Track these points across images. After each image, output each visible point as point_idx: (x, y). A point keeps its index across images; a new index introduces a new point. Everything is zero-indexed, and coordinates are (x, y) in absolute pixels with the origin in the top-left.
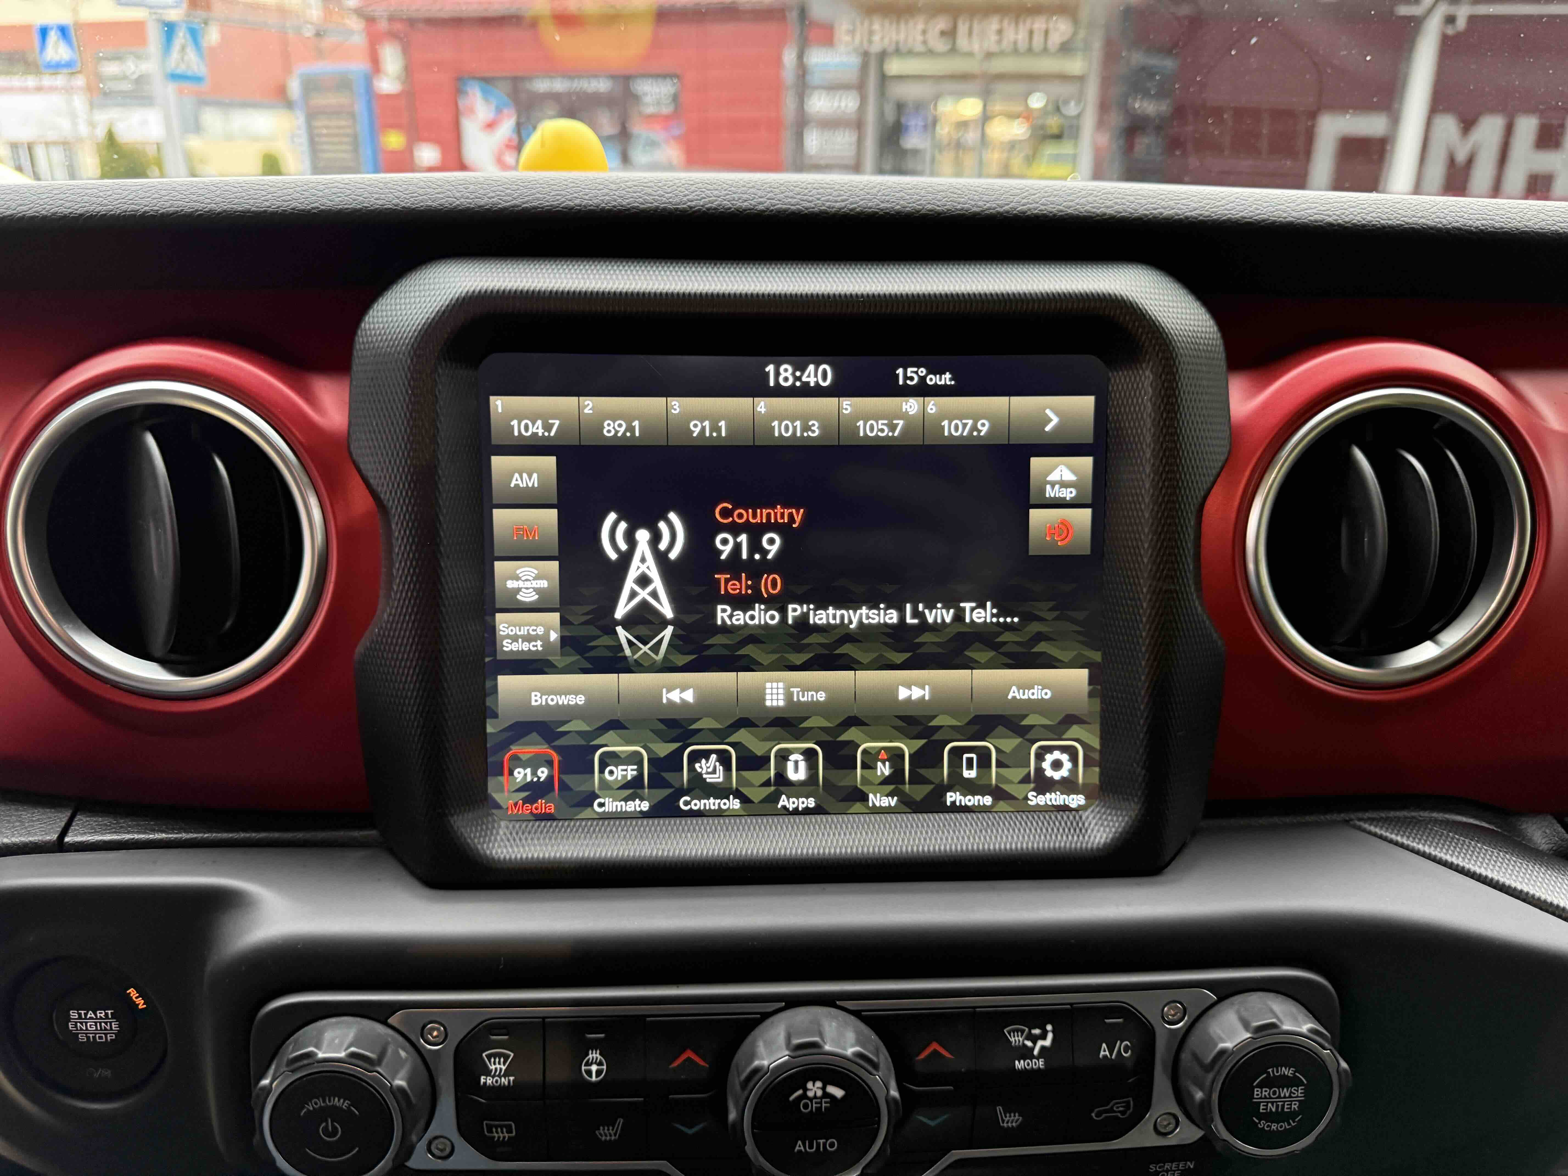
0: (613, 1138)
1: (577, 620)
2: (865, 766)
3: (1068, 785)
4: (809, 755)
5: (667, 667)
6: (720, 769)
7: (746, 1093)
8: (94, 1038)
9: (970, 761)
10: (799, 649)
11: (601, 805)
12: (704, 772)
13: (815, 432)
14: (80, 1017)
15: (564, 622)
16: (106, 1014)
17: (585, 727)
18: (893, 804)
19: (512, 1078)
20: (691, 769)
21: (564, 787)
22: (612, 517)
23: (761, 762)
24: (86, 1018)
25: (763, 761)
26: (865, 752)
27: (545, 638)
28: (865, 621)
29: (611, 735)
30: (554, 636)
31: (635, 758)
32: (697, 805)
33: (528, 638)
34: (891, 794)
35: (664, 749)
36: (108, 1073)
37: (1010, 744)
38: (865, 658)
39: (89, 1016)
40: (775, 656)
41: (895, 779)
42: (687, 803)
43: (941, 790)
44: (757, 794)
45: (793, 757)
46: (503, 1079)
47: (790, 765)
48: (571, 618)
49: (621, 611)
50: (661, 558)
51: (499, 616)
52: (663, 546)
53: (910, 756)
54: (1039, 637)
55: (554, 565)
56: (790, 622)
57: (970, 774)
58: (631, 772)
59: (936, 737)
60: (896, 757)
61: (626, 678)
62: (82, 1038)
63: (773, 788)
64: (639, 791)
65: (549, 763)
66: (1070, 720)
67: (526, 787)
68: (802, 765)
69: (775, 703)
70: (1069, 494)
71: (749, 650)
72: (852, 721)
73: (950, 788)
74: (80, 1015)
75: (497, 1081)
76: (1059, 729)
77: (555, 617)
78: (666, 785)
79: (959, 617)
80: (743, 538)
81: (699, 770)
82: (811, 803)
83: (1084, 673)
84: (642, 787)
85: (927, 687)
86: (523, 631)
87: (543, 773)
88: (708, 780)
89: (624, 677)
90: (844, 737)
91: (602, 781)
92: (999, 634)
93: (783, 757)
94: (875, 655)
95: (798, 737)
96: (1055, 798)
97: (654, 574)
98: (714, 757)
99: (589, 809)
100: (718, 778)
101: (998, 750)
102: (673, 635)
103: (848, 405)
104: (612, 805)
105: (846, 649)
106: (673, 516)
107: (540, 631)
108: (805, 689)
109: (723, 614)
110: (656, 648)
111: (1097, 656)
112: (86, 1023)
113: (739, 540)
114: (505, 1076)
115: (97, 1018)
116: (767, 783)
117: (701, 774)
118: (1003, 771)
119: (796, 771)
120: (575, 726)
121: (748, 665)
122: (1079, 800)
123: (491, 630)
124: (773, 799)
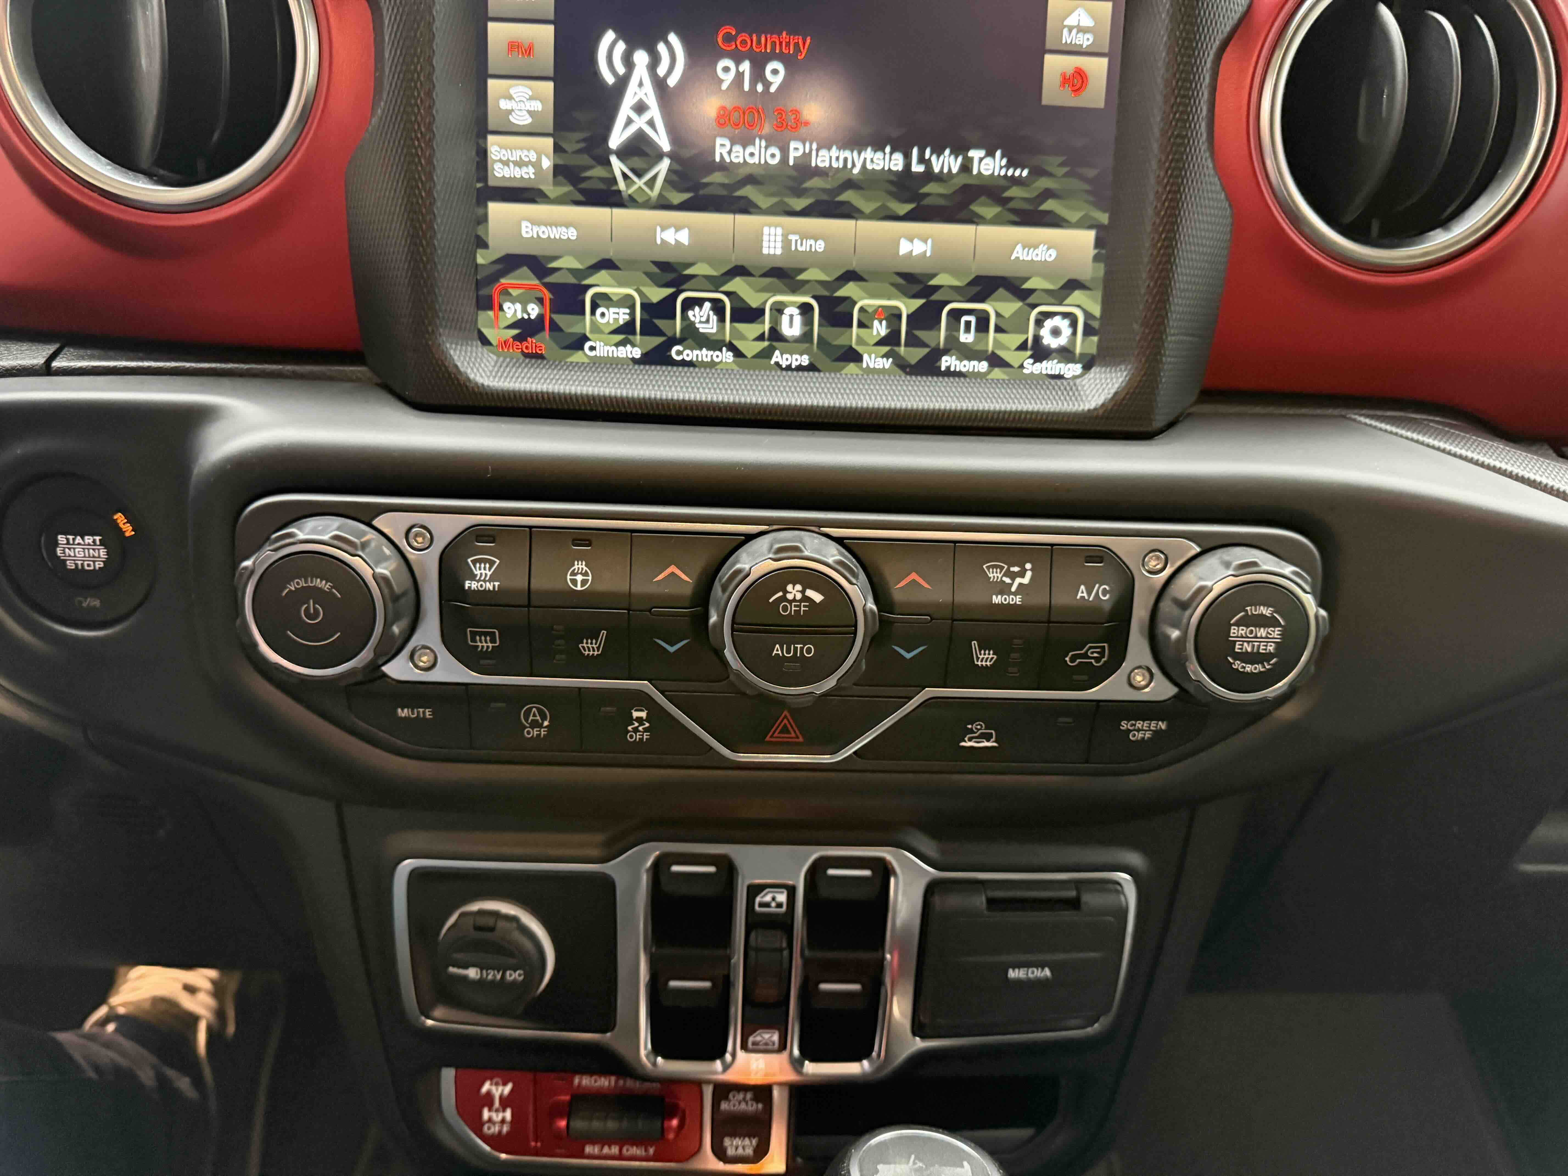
0: (596, 653)
1: (570, 147)
2: (861, 325)
3: (1066, 354)
4: (805, 309)
5: (663, 205)
6: (714, 318)
7: (727, 594)
8: (82, 564)
9: (968, 324)
10: (799, 192)
11: (592, 348)
12: (697, 321)
14: (68, 543)
15: (557, 149)
16: (94, 541)
17: (576, 265)
18: (887, 366)
19: (497, 584)
20: (684, 317)
21: (555, 327)
22: (610, 36)
23: (755, 315)
24: (73, 544)
25: (758, 314)
26: (862, 309)
27: (537, 165)
28: (869, 166)
29: (603, 275)
30: (547, 163)
31: (627, 302)
32: (689, 355)
33: (520, 164)
34: (886, 356)
35: (657, 294)
36: (97, 603)
37: (1010, 307)
38: (868, 207)
39: (76, 542)
40: (774, 200)
41: (891, 339)
42: (679, 353)
43: (937, 354)
44: (751, 348)
45: (788, 311)
46: (488, 584)
47: (785, 319)
48: (565, 145)
49: (616, 140)
50: (659, 84)
51: (491, 138)
52: (661, 71)
53: (908, 316)
54: (1048, 194)
55: (549, 86)
56: (791, 163)
57: (967, 338)
58: (622, 315)
59: (935, 297)
60: (894, 317)
61: (619, 213)
62: (70, 565)
63: (766, 343)
64: (631, 337)
65: (540, 301)
66: (1073, 285)
67: (517, 324)
68: (798, 319)
69: (772, 252)
70: (1086, 40)
71: (748, 191)
72: (851, 276)
73: (946, 352)
74: (68, 540)
75: (481, 586)
76: (1061, 295)
77: (549, 142)
78: (659, 332)
79: (966, 168)
80: (746, 66)
81: (692, 319)
82: (805, 360)
83: (1090, 236)
84: (633, 333)
85: (929, 241)
86: (516, 155)
87: (534, 311)
88: (701, 330)
89: (617, 211)
90: (840, 293)
91: (593, 323)
92: (1007, 188)
93: (778, 309)
94: (878, 204)
95: (796, 288)
96: (1051, 367)
97: (652, 101)
98: (707, 305)
99: (580, 352)
100: (711, 328)
101: (998, 315)
102: (670, 170)
104: (602, 350)
105: (848, 196)
106: (673, 38)
107: (533, 156)
108: (804, 236)
109: (722, 149)
110: (651, 183)
111: (1104, 217)
112: (74, 549)
113: (741, 70)
114: (490, 581)
115: (84, 545)
116: (761, 338)
117: (693, 323)
118: (1001, 336)
119: (791, 326)
120: (567, 262)
121: (746, 207)
122: (1075, 369)
123: (483, 154)
124: (766, 354)
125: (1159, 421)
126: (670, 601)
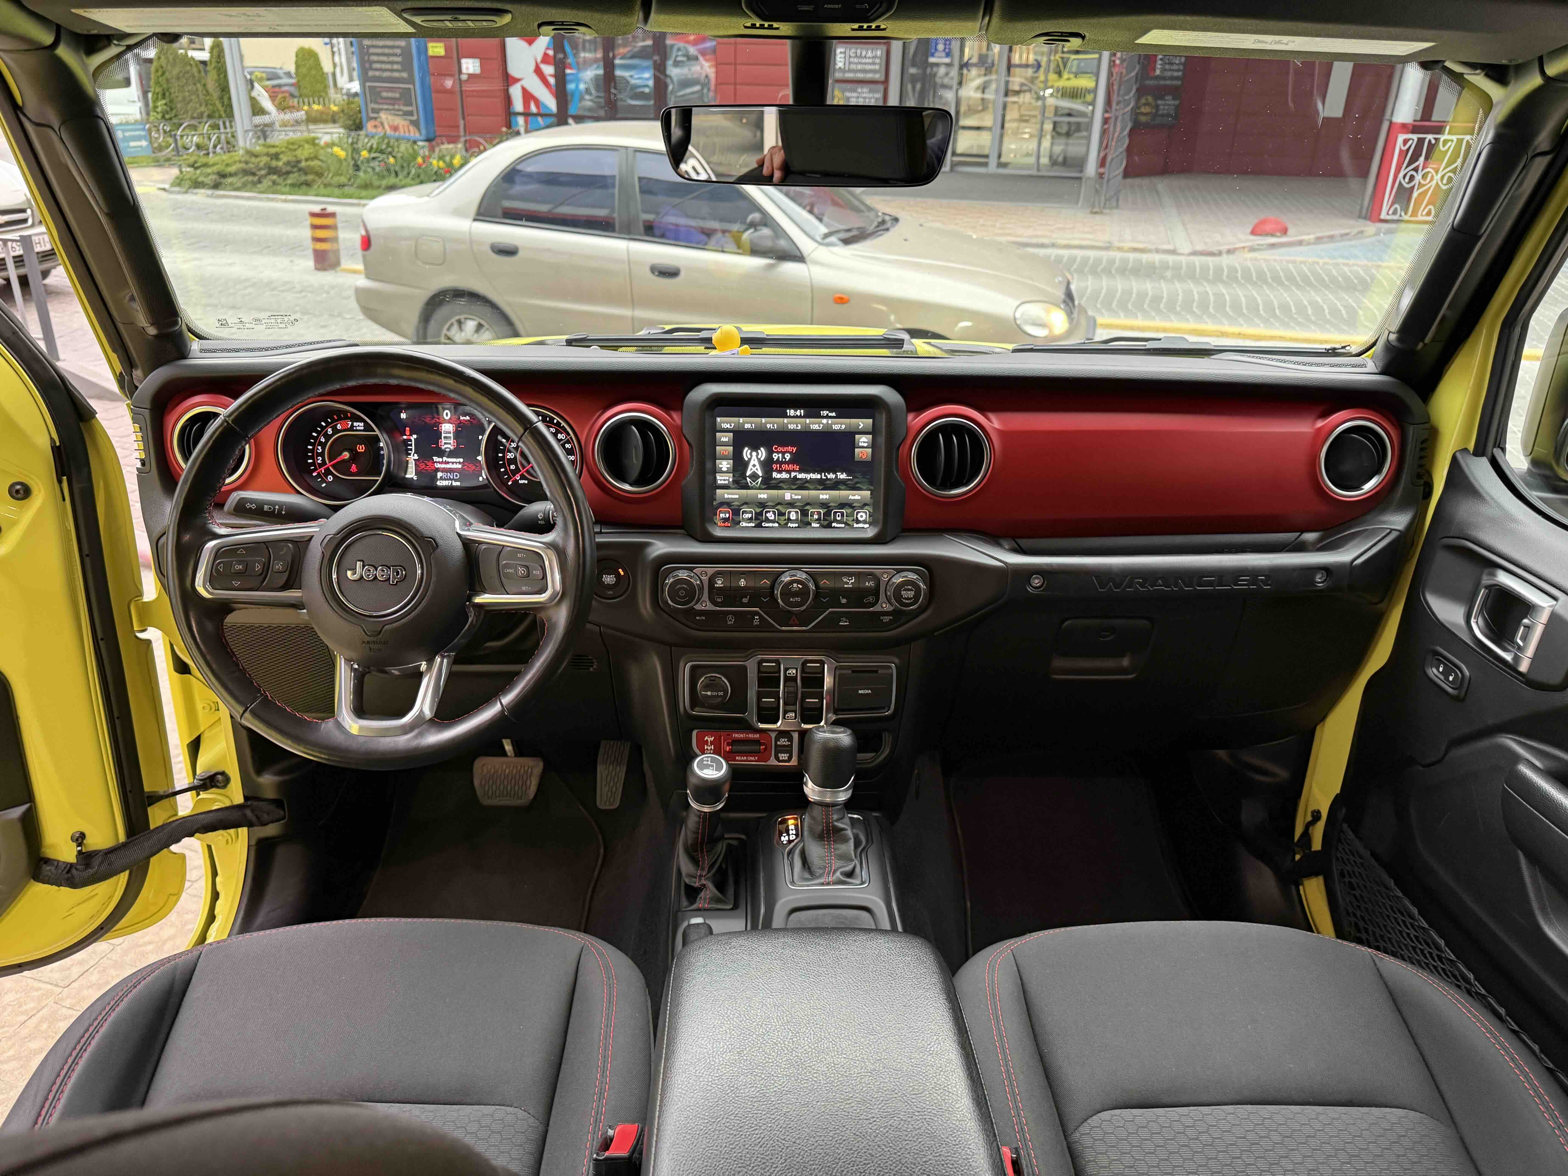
0: (746, 602)
1: (737, 476)
2: (811, 516)
3: (865, 522)
4: (797, 512)
5: (760, 489)
6: (773, 516)
7: (779, 586)
9: (839, 515)
10: (795, 485)
11: (742, 525)
12: (769, 516)
13: (799, 428)
14: (606, 577)
15: (733, 476)
16: (613, 576)
17: (738, 504)
18: (818, 527)
20: (766, 515)
21: (733, 520)
22: (746, 449)
25: (784, 514)
26: (811, 512)
27: (729, 480)
28: (812, 477)
29: (745, 506)
30: (731, 480)
31: (751, 512)
32: (767, 525)
33: (724, 480)
34: (818, 524)
35: (758, 510)
36: (611, 593)
37: (850, 511)
38: (812, 487)
39: (608, 577)
40: (788, 486)
41: (819, 519)
42: (764, 525)
43: (831, 523)
44: (783, 523)
45: (792, 513)
47: (791, 515)
48: (735, 475)
49: (748, 473)
50: (759, 459)
51: (717, 474)
52: (759, 457)
53: (823, 513)
54: (858, 482)
55: (731, 461)
56: (792, 477)
57: (838, 519)
58: (750, 516)
59: (830, 508)
60: (819, 514)
61: (749, 491)
62: (605, 583)
63: (787, 522)
64: (752, 521)
65: (729, 513)
66: (865, 505)
67: (723, 518)
68: (795, 515)
69: (788, 499)
70: (865, 445)
71: (781, 484)
72: (808, 504)
73: (833, 522)
75: (719, 585)
76: (862, 507)
77: (731, 475)
78: (759, 519)
79: (836, 477)
80: (780, 455)
82: (797, 526)
83: (869, 492)
85: (828, 495)
86: (723, 478)
87: (727, 515)
88: (770, 518)
90: (806, 508)
91: (742, 518)
92: (847, 481)
93: (789, 513)
94: (814, 486)
95: (794, 508)
96: (861, 525)
97: (757, 464)
98: (771, 512)
99: (739, 526)
100: (773, 518)
101: (846, 512)
102: (762, 480)
103: (808, 421)
104: (744, 524)
105: (806, 485)
106: (762, 449)
107: (728, 478)
108: (796, 495)
109: (775, 475)
110: (757, 483)
111: (872, 488)
112: (608, 579)
114: (722, 585)
115: (610, 577)
116: (785, 520)
118: (847, 518)
119: (793, 516)
120: (736, 503)
121: (781, 488)
122: (867, 526)
123: (715, 478)
124: (787, 524)
125: (888, 539)
126: (765, 588)
